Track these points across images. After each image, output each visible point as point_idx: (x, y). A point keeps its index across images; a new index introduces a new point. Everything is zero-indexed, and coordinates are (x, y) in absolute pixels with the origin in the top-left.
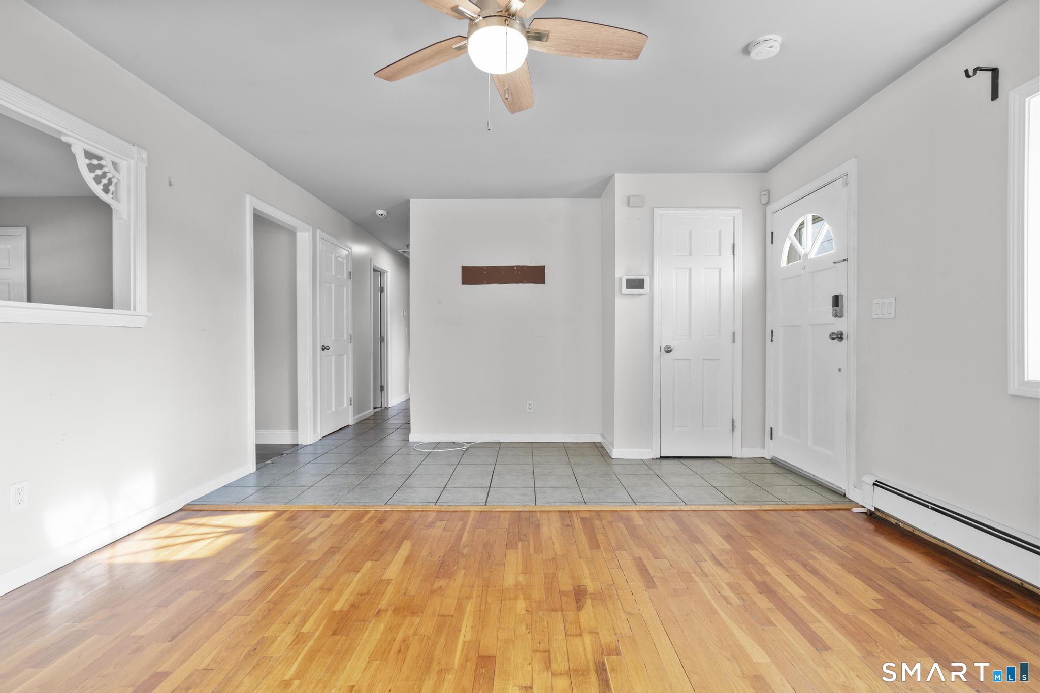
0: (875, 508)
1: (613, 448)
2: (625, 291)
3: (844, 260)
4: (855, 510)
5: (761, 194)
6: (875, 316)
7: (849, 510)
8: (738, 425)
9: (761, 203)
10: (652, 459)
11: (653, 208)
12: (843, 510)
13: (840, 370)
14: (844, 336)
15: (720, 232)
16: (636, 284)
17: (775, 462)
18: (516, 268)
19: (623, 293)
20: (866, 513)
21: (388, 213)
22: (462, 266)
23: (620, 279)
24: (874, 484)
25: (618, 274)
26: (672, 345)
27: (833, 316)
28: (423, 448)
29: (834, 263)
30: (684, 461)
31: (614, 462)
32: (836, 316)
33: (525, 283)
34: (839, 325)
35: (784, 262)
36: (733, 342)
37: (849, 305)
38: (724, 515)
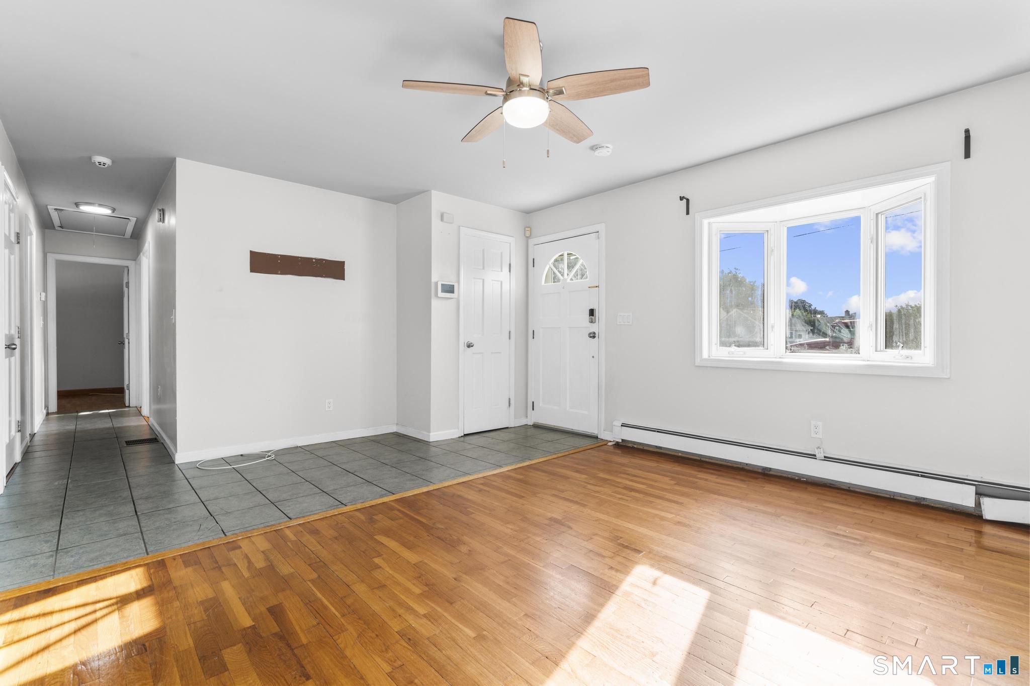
0: (622, 440)
1: (429, 432)
2: (441, 294)
3: (597, 287)
4: (610, 444)
5: (525, 229)
6: (618, 323)
7: (606, 445)
8: (512, 402)
9: (525, 235)
10: (459, 437)
11: (459, 226)
12: (589, 449)
13: (593, 357)
14: (597, 335)
15: (502, 253)
16: (449, 289)
17: (536, 426)
18: (314, 260)
19: (439, 295)
20: (615, 444)
21: (113, 162)
22: (251, 252)
23: (436, 284)
24: (622, 426)
25: (434, 279)
26: (471, 341)
27: (590, 322)
28: (213, 466)
29: (589, 287)
30: (481, 435)
31: (431, 444)
32: (592, 322)
33: (324, 277)
34: (594, 328)
35: (543, 283)
36: (510, 338)
37: (600, 314)
38: (507, 473)
